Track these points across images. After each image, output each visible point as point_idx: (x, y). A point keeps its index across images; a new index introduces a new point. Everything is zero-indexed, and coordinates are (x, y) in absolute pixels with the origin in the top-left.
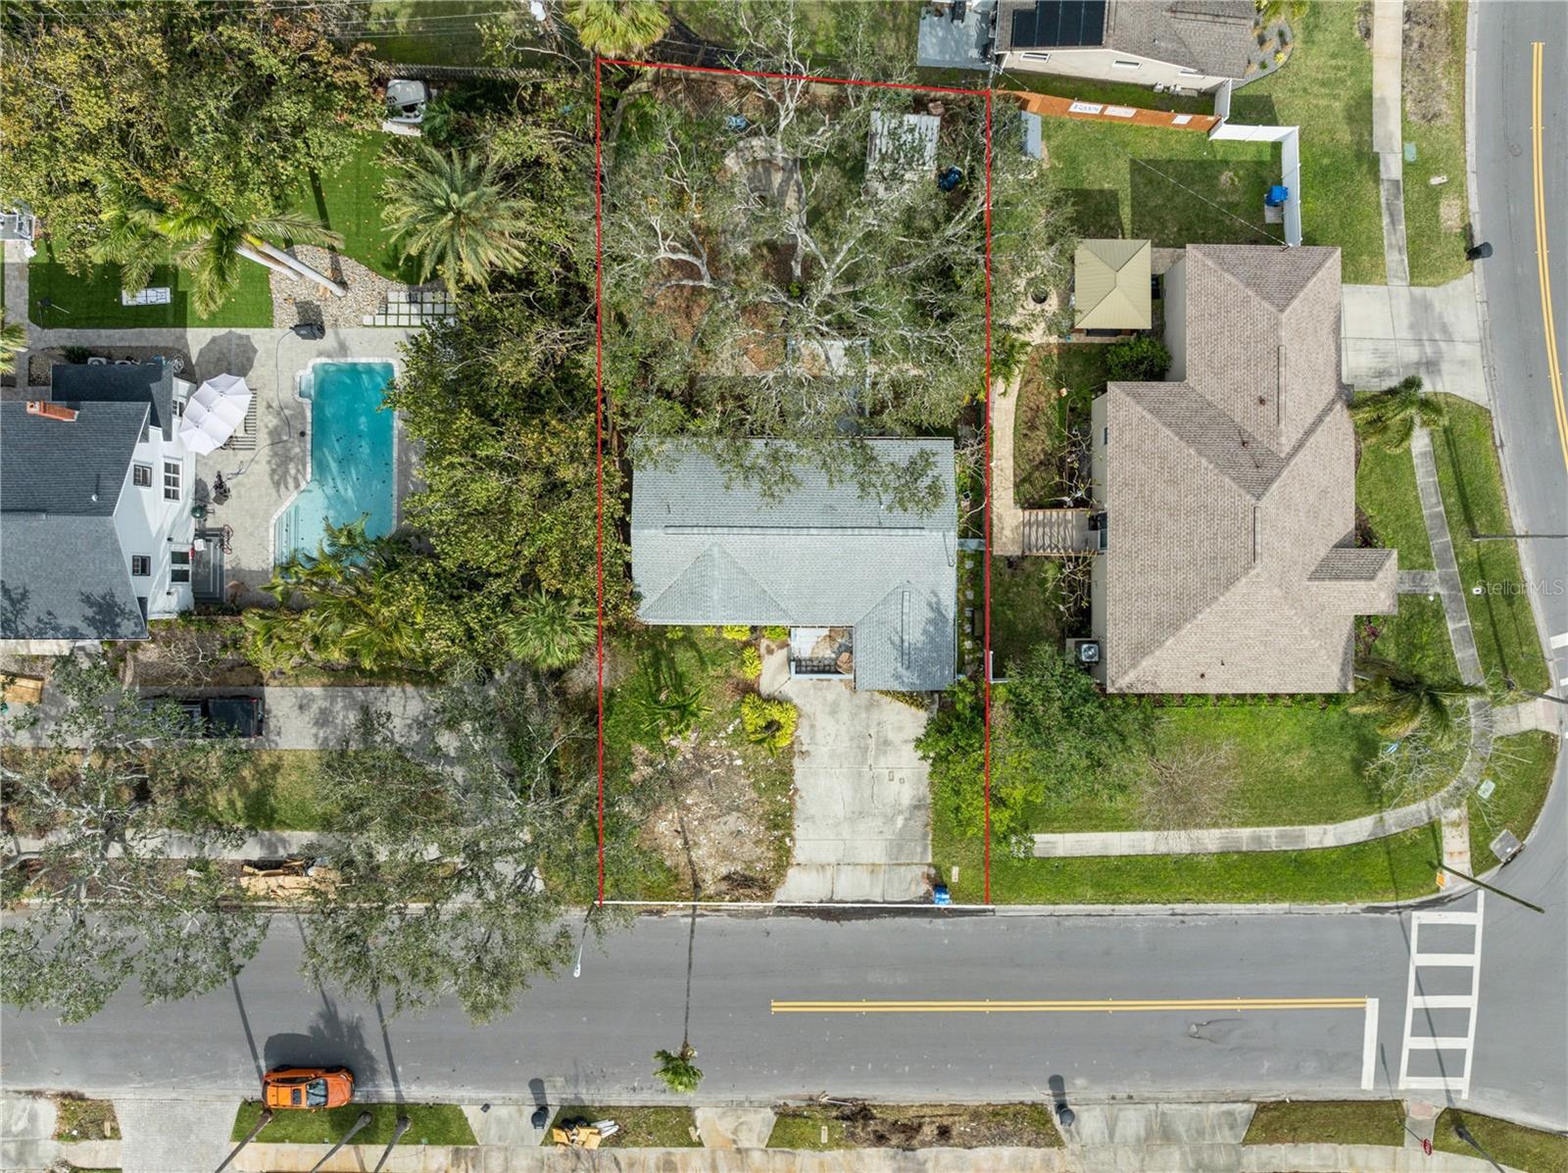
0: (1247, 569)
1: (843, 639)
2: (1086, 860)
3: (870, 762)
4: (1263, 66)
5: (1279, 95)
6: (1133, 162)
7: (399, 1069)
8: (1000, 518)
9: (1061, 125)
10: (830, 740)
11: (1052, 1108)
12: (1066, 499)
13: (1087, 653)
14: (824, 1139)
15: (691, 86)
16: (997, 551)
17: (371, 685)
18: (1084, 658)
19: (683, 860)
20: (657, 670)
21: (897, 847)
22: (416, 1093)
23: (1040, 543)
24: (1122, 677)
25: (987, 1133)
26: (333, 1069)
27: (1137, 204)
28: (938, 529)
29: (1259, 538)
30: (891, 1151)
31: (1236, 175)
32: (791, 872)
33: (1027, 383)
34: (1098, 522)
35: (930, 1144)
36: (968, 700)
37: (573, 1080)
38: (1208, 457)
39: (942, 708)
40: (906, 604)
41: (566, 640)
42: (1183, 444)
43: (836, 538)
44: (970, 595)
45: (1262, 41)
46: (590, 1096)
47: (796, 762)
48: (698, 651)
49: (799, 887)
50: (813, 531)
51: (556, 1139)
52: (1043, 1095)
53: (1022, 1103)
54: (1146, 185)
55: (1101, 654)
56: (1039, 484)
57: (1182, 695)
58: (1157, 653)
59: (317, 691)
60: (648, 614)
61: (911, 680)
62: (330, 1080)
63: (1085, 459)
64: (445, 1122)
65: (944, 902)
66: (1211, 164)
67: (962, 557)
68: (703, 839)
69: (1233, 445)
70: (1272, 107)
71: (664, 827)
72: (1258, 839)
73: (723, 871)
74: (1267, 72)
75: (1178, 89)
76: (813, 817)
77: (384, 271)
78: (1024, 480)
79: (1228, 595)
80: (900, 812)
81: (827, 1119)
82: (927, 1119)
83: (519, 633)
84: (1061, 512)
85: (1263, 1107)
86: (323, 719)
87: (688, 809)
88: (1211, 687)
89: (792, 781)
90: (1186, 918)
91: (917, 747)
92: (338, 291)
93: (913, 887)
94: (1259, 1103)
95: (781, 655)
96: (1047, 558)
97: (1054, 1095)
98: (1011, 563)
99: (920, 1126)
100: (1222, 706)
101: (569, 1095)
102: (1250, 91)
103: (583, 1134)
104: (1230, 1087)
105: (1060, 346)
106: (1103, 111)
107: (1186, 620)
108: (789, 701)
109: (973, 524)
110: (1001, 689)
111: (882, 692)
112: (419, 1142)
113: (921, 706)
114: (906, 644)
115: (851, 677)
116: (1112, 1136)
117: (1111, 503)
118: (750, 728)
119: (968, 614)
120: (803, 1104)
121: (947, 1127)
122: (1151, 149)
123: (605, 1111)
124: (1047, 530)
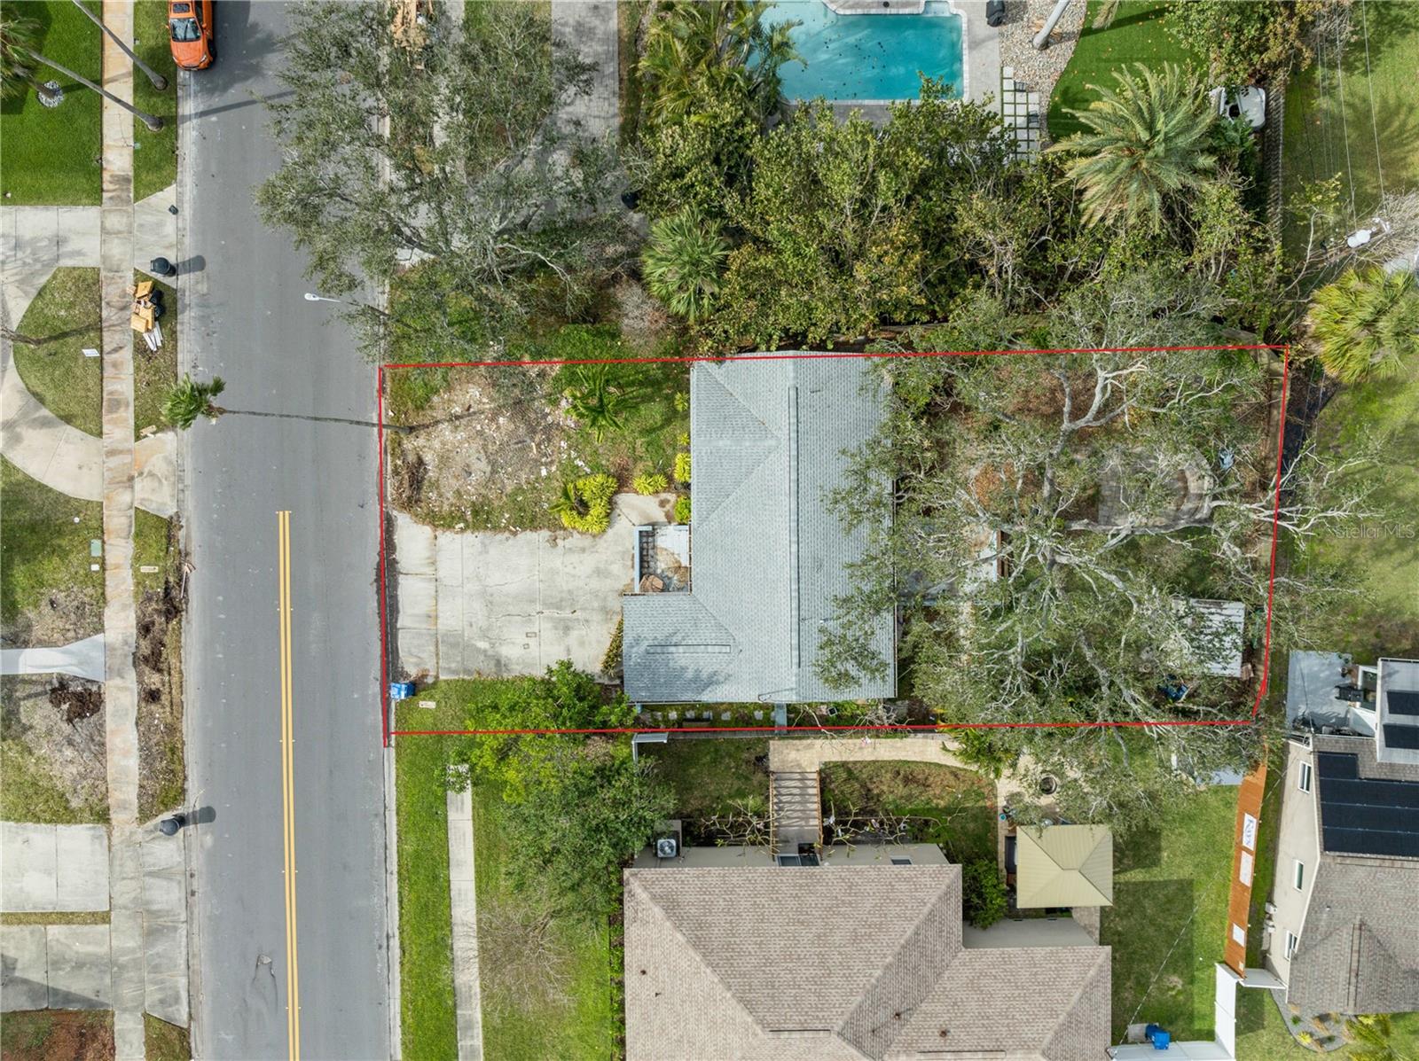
0: (761, 1022)
1: (679, 581)
2: (444, 845)
3: (547, 612)
4: (1296, 1020)
5: (1265, 1037)
6: (1190, 883)
7: (214, 118)
8: (809, 747)
9: (1228, 805)
10: (569, 569)
11: (180, 810)
12: (832, 820)
13: (666, 845)
14: (145, 569)
15: (1264, 411)
16: (774, 745)
17: (621, 81)
18: (660, 841)
19: (439, 415)
20: (641, 384)
21: (454, 642)
22: (188, 136)
23: (783, 791)
24: (641, 885)
25: (152, 742)
26: (212, 47)
27: (1146, 887)
28: (798, 683)
29: (796, 1035)
30: (132, 640)
31: (1179, 992)
32: (428, 529)
33: (955, 773)
34: (807, 855)
35: (140, 682)
36: (613, 718)
37: (204, 301)
38: (884, 976)
39: (605, 688)
40: (717, 649)
41: (673, 280)
42: (897, 949)
43: (788, 573)
44: (726, 716)
45: (1323, 1018)
46: (187, 320)
47: (545, 534)
48: (662, 427)
49: (412, 537)
50: (794, 547)
51: (141, 285)
52: (194, 801)
53: (185, 778)
54: (1166, 896)
55: (665, 860)
56: (847, 789)
57: (622, 945)
58: (668, 924)
59: (614, 24)
60: (701, 373)
61: (633, 655)
62: (201, 44)
63: (876, 840)
64: (158, 167)
65: (398, 693)
66: (1189, 965)
67: (768, 708)
68: (461, 435)
69: (896, 1004)
70: (1252, 1030)
71: (473, 394)
72: (469, 1026)
73: (428, 457)
74: (1290, 1024)
75: (1271, 930)
76: (487, 552)
77: (1061, 88)
78: (849, 772)
79: (734, 1002)
80: (493, 646)
81: (166, 571)
82: (166, 678)
83: (680, 226)
84: (818, 814)
85: (184, 1034)
86: (582, 31)
87: (493, 419)
88: (631, 979)
89: (524, 529)
90: (384, 950)
91: (562, 663)
92: (1038, 40)
93: (414, 660)
94: (188, 1030)
95: (659, 515)
96: (767, 797)
97: (194, 813)
98: (762, 759)
99: (160, 671)
100: (611, 989)
101: (188, 298)
102: (1268, 1007)
103: (147, 313)
104: (205, 998)
105: (994, 809)
106: (1248, 851)
107: (704, 955)
108: (610, 524)
109: (803, 719)
110: (626, 751)
111: (621, 623)
112: (136, 139)
113: (607, 666)
114: (672, 649)
115: (637, 591)
116: (150, 874)
117: (831, 869)
118: (580, 483)
119: (706, 714)
120: (181, 546)
121: (159, 699)
122: (1204, 899)
123: (172, 336)
124: (798, 798)
